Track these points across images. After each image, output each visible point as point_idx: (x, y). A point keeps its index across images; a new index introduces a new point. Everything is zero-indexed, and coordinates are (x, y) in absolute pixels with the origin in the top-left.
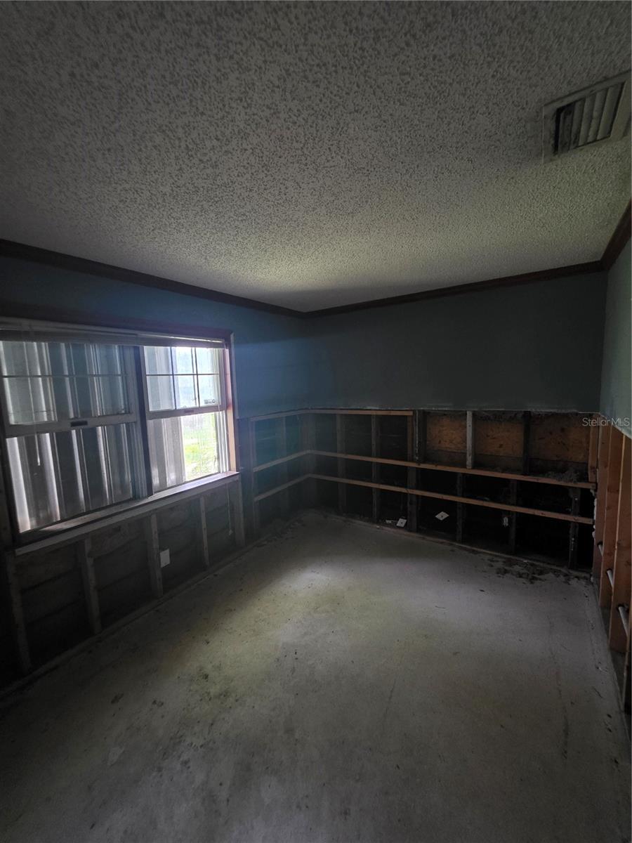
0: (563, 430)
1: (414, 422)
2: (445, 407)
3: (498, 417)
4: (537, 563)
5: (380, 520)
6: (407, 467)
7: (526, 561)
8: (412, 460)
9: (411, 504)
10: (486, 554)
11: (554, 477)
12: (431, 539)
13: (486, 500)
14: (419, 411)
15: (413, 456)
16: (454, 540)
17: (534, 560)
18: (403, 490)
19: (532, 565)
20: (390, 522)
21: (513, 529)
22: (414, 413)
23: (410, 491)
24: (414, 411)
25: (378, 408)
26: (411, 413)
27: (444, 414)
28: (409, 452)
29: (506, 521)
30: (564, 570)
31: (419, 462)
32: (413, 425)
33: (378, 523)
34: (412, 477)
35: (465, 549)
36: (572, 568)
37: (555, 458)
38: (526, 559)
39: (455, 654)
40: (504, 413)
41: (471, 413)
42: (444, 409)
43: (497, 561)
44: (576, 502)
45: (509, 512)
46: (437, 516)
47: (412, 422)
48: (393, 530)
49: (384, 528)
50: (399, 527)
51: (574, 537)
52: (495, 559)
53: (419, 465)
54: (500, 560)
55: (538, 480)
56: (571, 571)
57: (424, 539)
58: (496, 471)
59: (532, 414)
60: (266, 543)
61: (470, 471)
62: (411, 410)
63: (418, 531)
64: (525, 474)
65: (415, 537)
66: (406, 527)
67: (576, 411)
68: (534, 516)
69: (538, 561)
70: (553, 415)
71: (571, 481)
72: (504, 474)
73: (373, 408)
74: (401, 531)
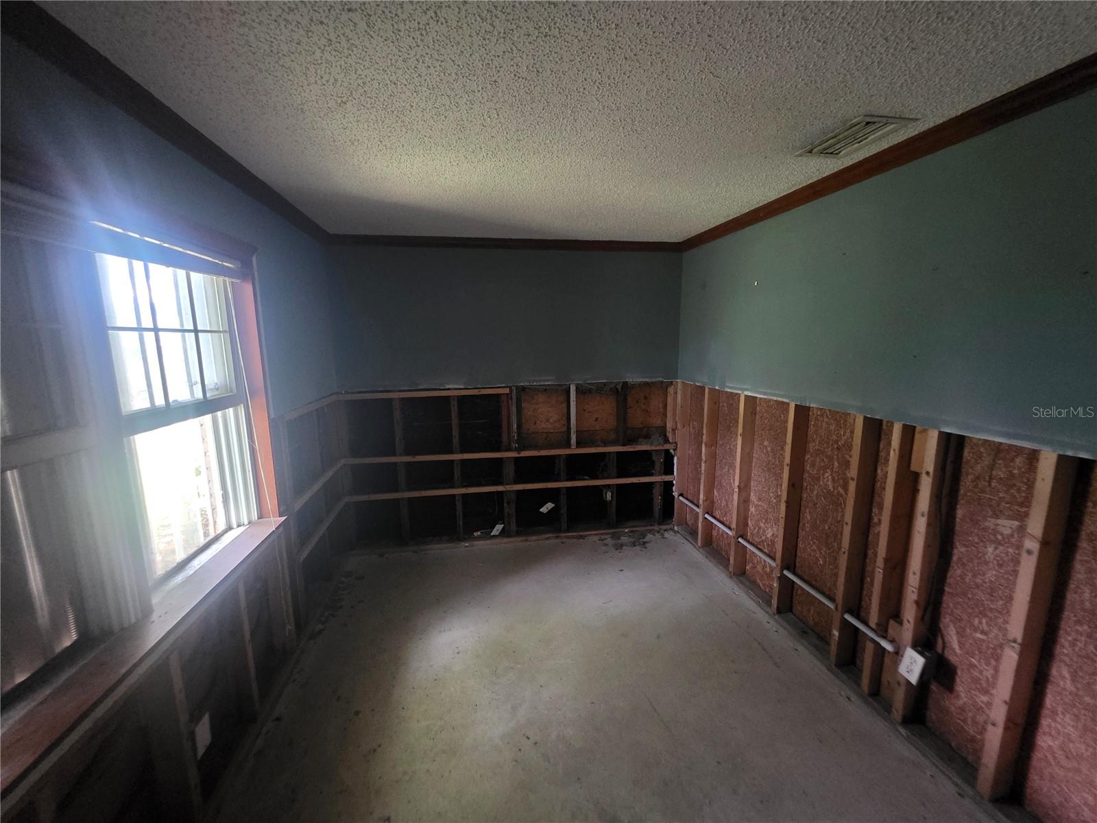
0: (646, 398)
1: (510, 401)
2: (548, 381)
3: (600, 389)
4: (636, 529)
5: (467, 535)
6: (501, 459)
7: (626, 530)
8: (509, 449)
9: (508, 503)
10: (593, 537)
11: (647, 444)
12: (534, 538)
13: (586, 479)
14: (517, 387)
15: (510, 443)
16: (560, 531)
17: (632, 527)
18: (500, 488)
19: (632, 532)
20: (479, 533)
21: (614, 502)
22: (511, 391)
23: (509, 488)
24: (510, 387)
25: (462, 387)
26: (507, 391)
27: (545, 390)
28: (505, 439)
29: (609, 496)
30: (656, 528)
31: (519, 450)
32: (508, 407)
33: (465, 540)
34: (509, 470)
35: (573, 537)
36: (660, 524)
37: (641, 426)
38: (626, 528)
39: (658, 637)
40: (605, 384)
41: (575, 388)
42: (547, 383)
43: (606, 539)
44: (661, 463)
45: (608, 486)
46: (541, 510)
47: (508, 402)
48: (488, 542)
49: (475, 543)
50: (494, 536)
51: (660, 495)
52: (603, 537)
53: (519, 453)
54: (607, 537)
55: (635, 448)
56: (661, 527)
57: (527, 540)
58: (598, 446)
59: (629, 385)
60: (320, 626)
61: (574, 450)
62: (507, 387)
63: (518, 534)
64: (624, 445)
65: (516, 543)
66: (503, 533)
67: (662, 379)
68: (633, 484)
69: (635, 527)
70: (647, 384)
71: (659, 445)
72: (606, 448)
73: (455, 387)
74: (497, 540)
